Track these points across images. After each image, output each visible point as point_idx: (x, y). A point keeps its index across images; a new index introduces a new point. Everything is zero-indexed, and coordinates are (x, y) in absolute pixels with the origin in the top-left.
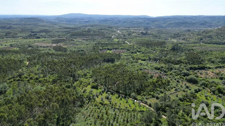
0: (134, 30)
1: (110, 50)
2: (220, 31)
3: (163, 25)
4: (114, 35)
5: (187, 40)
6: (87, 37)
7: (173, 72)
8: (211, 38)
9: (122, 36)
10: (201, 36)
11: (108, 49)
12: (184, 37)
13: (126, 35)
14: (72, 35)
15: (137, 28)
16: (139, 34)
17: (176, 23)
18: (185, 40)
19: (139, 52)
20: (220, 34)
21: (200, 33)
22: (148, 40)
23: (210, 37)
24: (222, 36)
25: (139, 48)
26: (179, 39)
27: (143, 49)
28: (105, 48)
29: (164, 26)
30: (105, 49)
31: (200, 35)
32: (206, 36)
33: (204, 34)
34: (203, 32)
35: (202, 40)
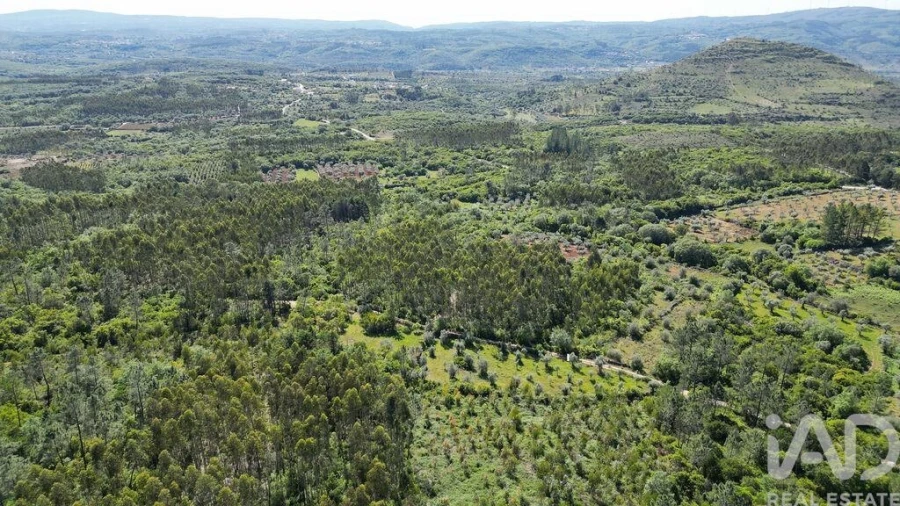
0: (356, 80)
1: (306, 169)
2: (671, 78)
3: (459, 58)
4: (288, 103)
5: (571, 113)
6: (166, 115)
7: (614, 233)
8: (645, 103)
9: (325, 105)
10: (612, 97)
11: (299, 165)
12: (556, 102)
13: (341, 101)
14: (88, 111)
15: (365, 71)
16: (389, 97)
17: (503, 50)
18: (564, 114)
19: (433, 168)
20: (674, 86)
21: (607, 86)
22: (440, 118)
23: (642, 97)
24: (681, 95)
25: (427, 153)
26: (542, 110)
27: (444, 155)
28: (279, 160)
29: (464, 64)
30: (284, 165)
31: (610, 94)
32: (630, 96)
33: (621, 89)
34: (615, 83)
35: (617, 109)
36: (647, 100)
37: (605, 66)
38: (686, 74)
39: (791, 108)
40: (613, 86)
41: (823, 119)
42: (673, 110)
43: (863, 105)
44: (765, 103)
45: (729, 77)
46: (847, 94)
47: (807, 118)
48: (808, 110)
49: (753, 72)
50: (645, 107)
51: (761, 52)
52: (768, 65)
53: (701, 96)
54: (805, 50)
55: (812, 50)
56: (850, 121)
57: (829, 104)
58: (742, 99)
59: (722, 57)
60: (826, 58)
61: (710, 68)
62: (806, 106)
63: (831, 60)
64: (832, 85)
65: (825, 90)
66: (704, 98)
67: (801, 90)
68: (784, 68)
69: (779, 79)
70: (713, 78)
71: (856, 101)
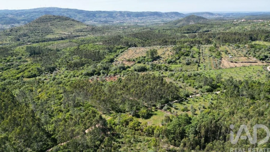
2: (31, 28)
20: (34, 30)
21: (8, 32)
23: (25, 35)
24: (38, 33)
31: (11, 35)
32: (20, 35)
33: (15, 33)
34: (10, 31)
35: (19, 40)
36: (28, 36)
38: (36, 26)
39: (73, 34)
40: (10, 32)
41: (83, 36)
42: (39, 38)
43: (88, 31)
44: (66, 33)
45: (50, 27)
46: (83, 29)
47: (79, 36)
48: (78, 34)
49: (56, 24)
50: (28, 38)
51: (55, 19)
52: (59, 22)
53: (46, 33)
54: (66, 18)
55: (68, 18)
56: (89, 35)
57: (81, 32)
58: (59, 33)
59: (45, 20)
61: (43, 24)
62: (76, 33)
63: (73, 20)
64: (78, 27)
65: (77, 28)
66: (47, 33)
67: (72, 29)
68: (64, 23)
69: (64, 26)
70: (46, 27)
71: (86, 30)
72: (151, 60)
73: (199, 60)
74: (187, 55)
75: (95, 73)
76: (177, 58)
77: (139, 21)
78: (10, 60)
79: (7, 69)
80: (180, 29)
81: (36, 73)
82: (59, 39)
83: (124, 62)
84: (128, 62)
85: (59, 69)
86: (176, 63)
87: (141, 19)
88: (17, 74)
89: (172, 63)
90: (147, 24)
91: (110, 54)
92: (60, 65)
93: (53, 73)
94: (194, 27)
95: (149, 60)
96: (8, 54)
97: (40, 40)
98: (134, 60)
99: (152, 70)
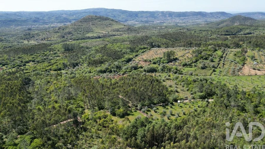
2: (75, 27)
5: (49, 39)
8: (71, 35)
12: (40, 37)
18: (46, 40)
20: (78, 29)
21: (56, 30)
23: (70, 33)
24: (81, 31)
26: (37, 40)
31: (58, 33)
32: (66, 33)
33: (62, 31)
34: (59, 29)
35: (64, 37)
36: (72, 34)
37: (41, 25)
38: (80, 25)
39: (110, 33)
41: (118, 35)
42: (80, 36)
43: (124, 31)
44: (104, 32)
45: (91, 26)
46: (120, 29)
47: (115, 35)
48: (114, 33)
49: (97, 24)
50: (72, 36)
51: (96, 19)
52: (99, 22)
54: (106, 18)
55: (108, 18)
56: (124, 35)
57: (118, 31)
58: (98, 32)
59: (87, 20)
60: (111, 20)
61: (85, 24)
62: (113, 32)
63: (112, 20)
64: (116, 27)
65: (115, 28)
66: (88, 32)
67: (110, 28)
68: (103, 23)
69: (104, 26)
70: (87, 26)
71: (123, 30)
72: (166, 61)
73: (217, 65)
74: (206, 59)
75: (108, 70)
76: (194, 61)
77: (181, 21)
78: (47, 54)
79: (42, 62)
80: (217, 30)
81: (61, 67)
82: (96, 38)
83: (140, 62)
84: (144, 62)
85: (81, 65)
86: (190, 66)
87: (183, 19)
88: (47, 67)
89: (187, 66)
90: (188, 24)
91: (131, 53)
92: (83, 61)
93: (75, 68)
94: (234, 29)
95: (164, 62)
96: (47, 50)
97: (80, 38)
98: (150, 61)
99: (161, 72)
